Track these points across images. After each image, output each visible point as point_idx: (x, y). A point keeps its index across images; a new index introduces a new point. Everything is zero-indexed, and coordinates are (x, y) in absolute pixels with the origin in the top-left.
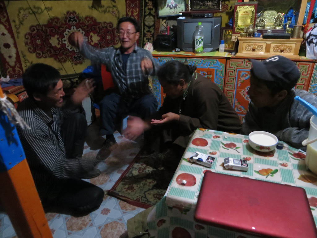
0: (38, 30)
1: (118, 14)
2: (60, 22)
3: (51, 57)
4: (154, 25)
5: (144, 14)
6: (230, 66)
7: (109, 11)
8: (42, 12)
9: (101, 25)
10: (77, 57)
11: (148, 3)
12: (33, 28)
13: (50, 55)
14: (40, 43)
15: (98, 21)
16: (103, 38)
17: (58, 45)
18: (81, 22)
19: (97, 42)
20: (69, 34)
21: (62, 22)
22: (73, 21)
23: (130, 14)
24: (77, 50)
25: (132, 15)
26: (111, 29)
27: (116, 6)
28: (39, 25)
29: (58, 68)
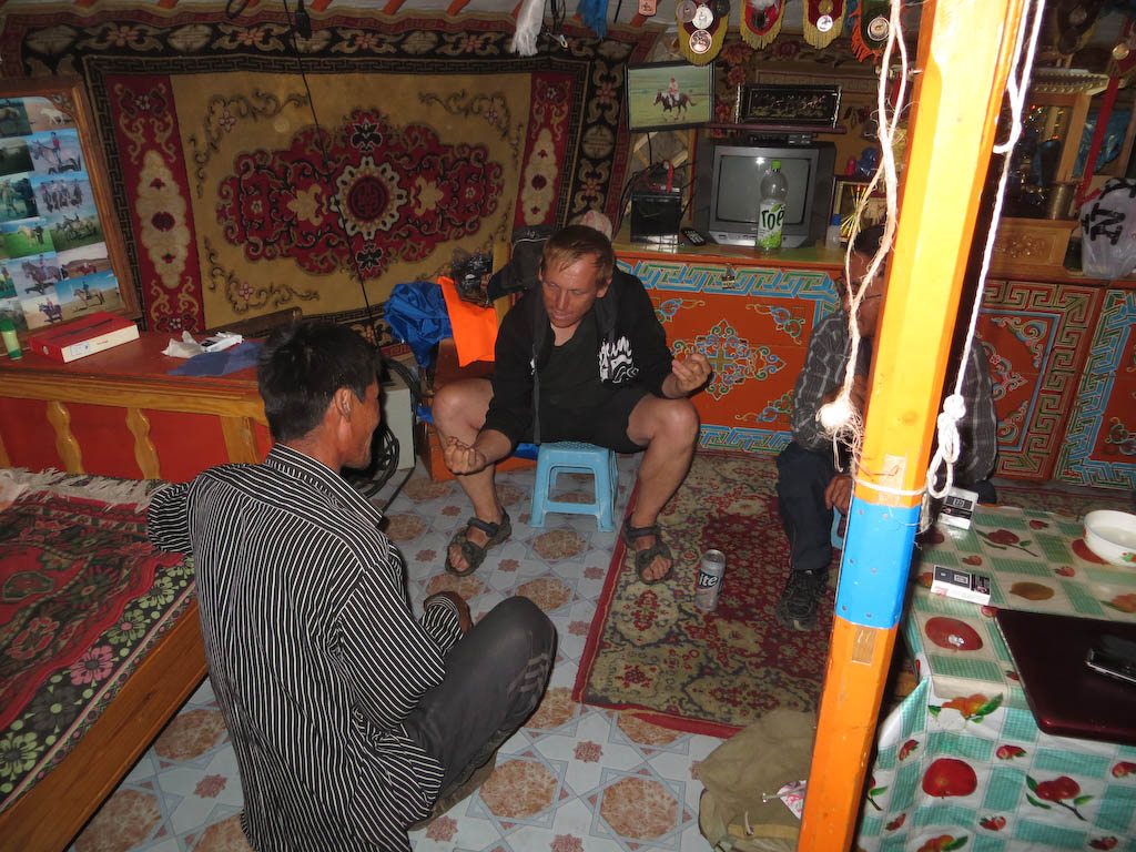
0: (258, 168)
1: (504, 121)
2: (330, 142)
3: (287, 255)
4: (610, 157)
5: (585, 121)
7: (480, 110)
8: (278, 110)
9: (453, 154)
10: (366, 256)
11: (600, 88)
12: (243, 162)
13: (285, 248)
14: (261, 210)
15: (444, 140)
16: (453, 194)
17: (317, 216)
18: (392, 142)
19: (433, 207)
20: (352, 183)
22: (369, 139)
23: (540, 119)
24: (369, 234)
25: (547, 124)
26: (480, 166)
27: (500, 95)
28: (262, 153)
29: (307, 292)
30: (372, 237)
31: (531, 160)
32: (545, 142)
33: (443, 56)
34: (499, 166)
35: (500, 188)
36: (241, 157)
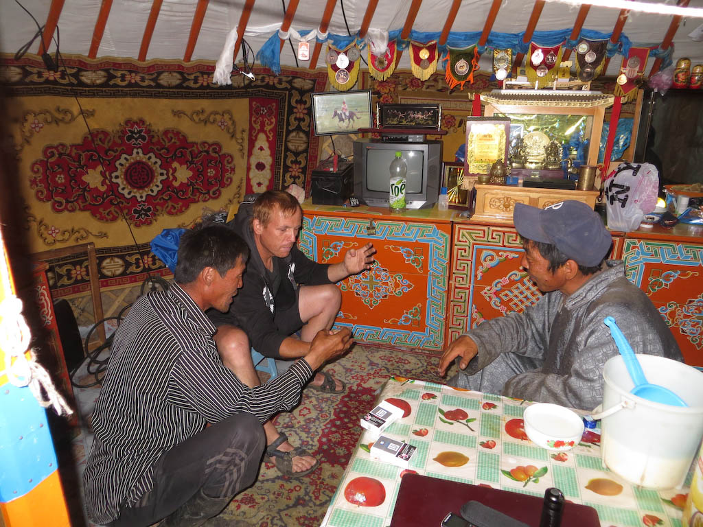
0: (60, 154)
1: (232, 127)
2: (110, 139)
3: (84, 209)
4: (306, 151)
5: (287, 128)
6: (461, 239)
7: (215, 121)
8: (73, 119)
9: (197, 148)
10: (141, 211)
11: (296, 108)
12: (50, 150)
13: (82, 205)
14: (63, 181)
15: (191, 139)
16: (198, 173)
17: (102, 185)
18: (154, 140)
19: (185, 181)
20: (127, 165)
21: (114, 141)
22: (139, 138)
23: (257, 127)
24: (141, 197)
25: (262, 130)
26: (217, 155)
27: (229, 112)
28: (63, 145)
29: (99, 233)
30: (144, 199)
31: (253, 152)
32: (262, 141)
33: (188, 87)
34: (231, 157)
35: (233, 170)
36: (48, 148)
